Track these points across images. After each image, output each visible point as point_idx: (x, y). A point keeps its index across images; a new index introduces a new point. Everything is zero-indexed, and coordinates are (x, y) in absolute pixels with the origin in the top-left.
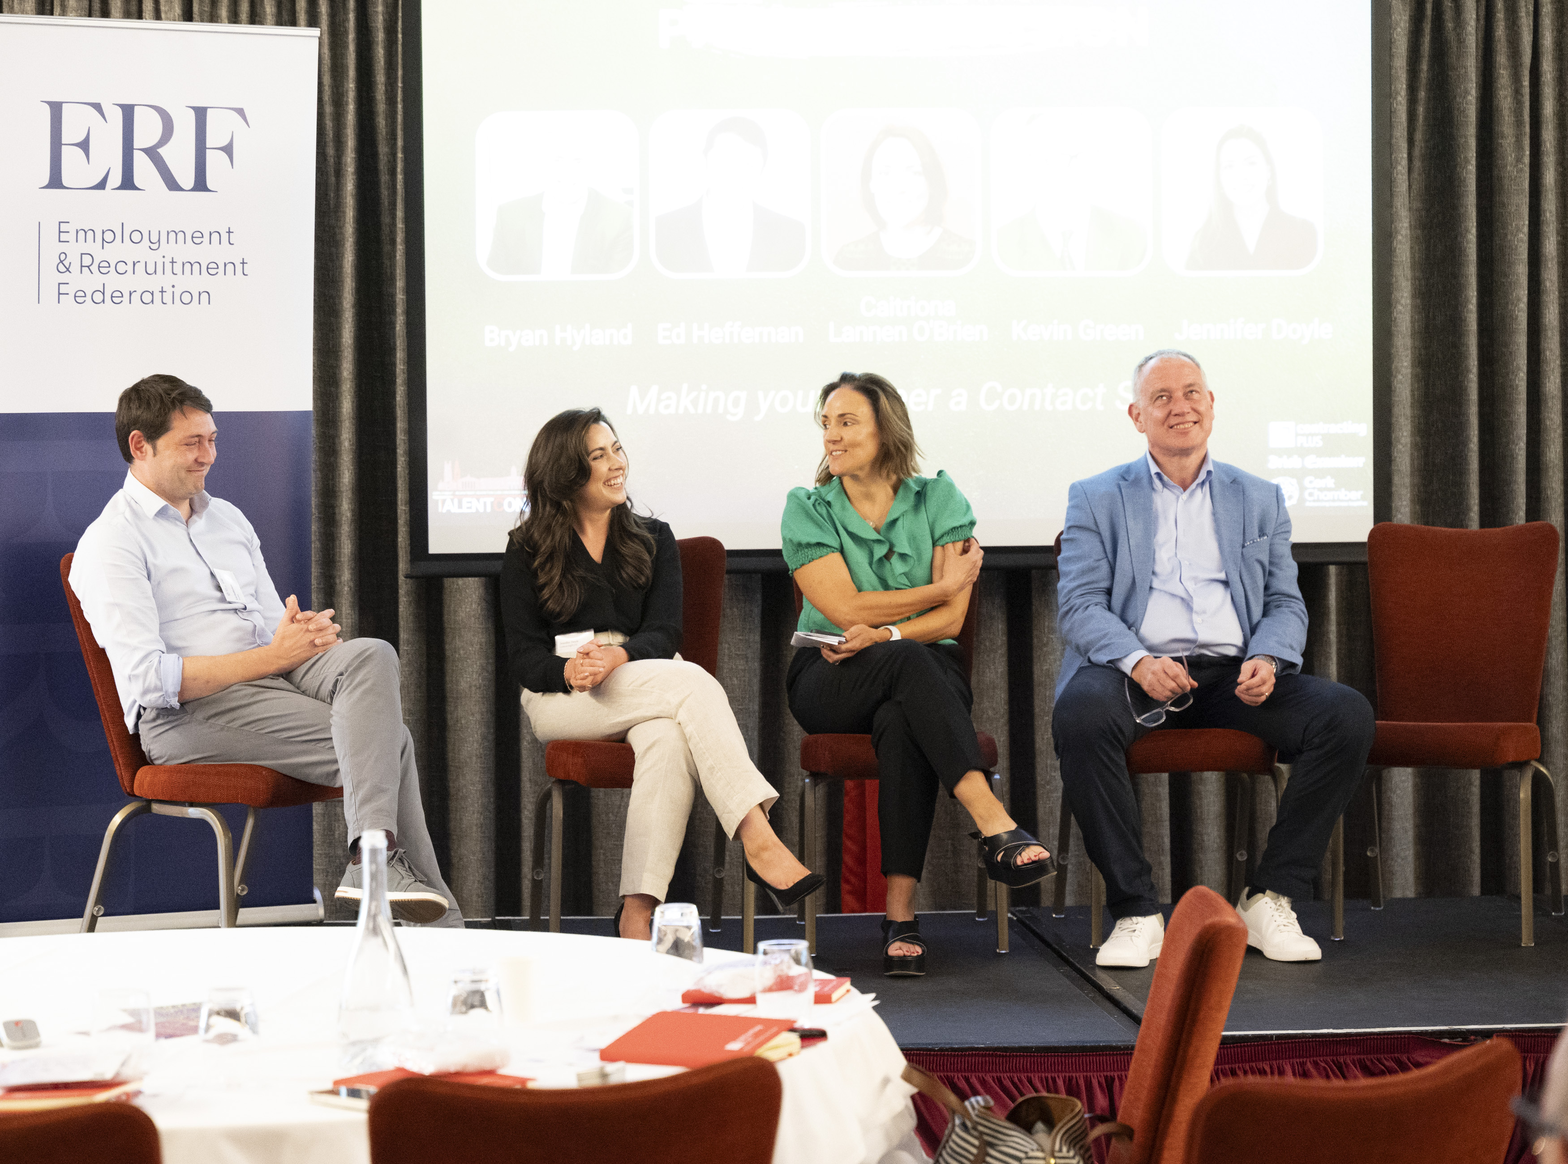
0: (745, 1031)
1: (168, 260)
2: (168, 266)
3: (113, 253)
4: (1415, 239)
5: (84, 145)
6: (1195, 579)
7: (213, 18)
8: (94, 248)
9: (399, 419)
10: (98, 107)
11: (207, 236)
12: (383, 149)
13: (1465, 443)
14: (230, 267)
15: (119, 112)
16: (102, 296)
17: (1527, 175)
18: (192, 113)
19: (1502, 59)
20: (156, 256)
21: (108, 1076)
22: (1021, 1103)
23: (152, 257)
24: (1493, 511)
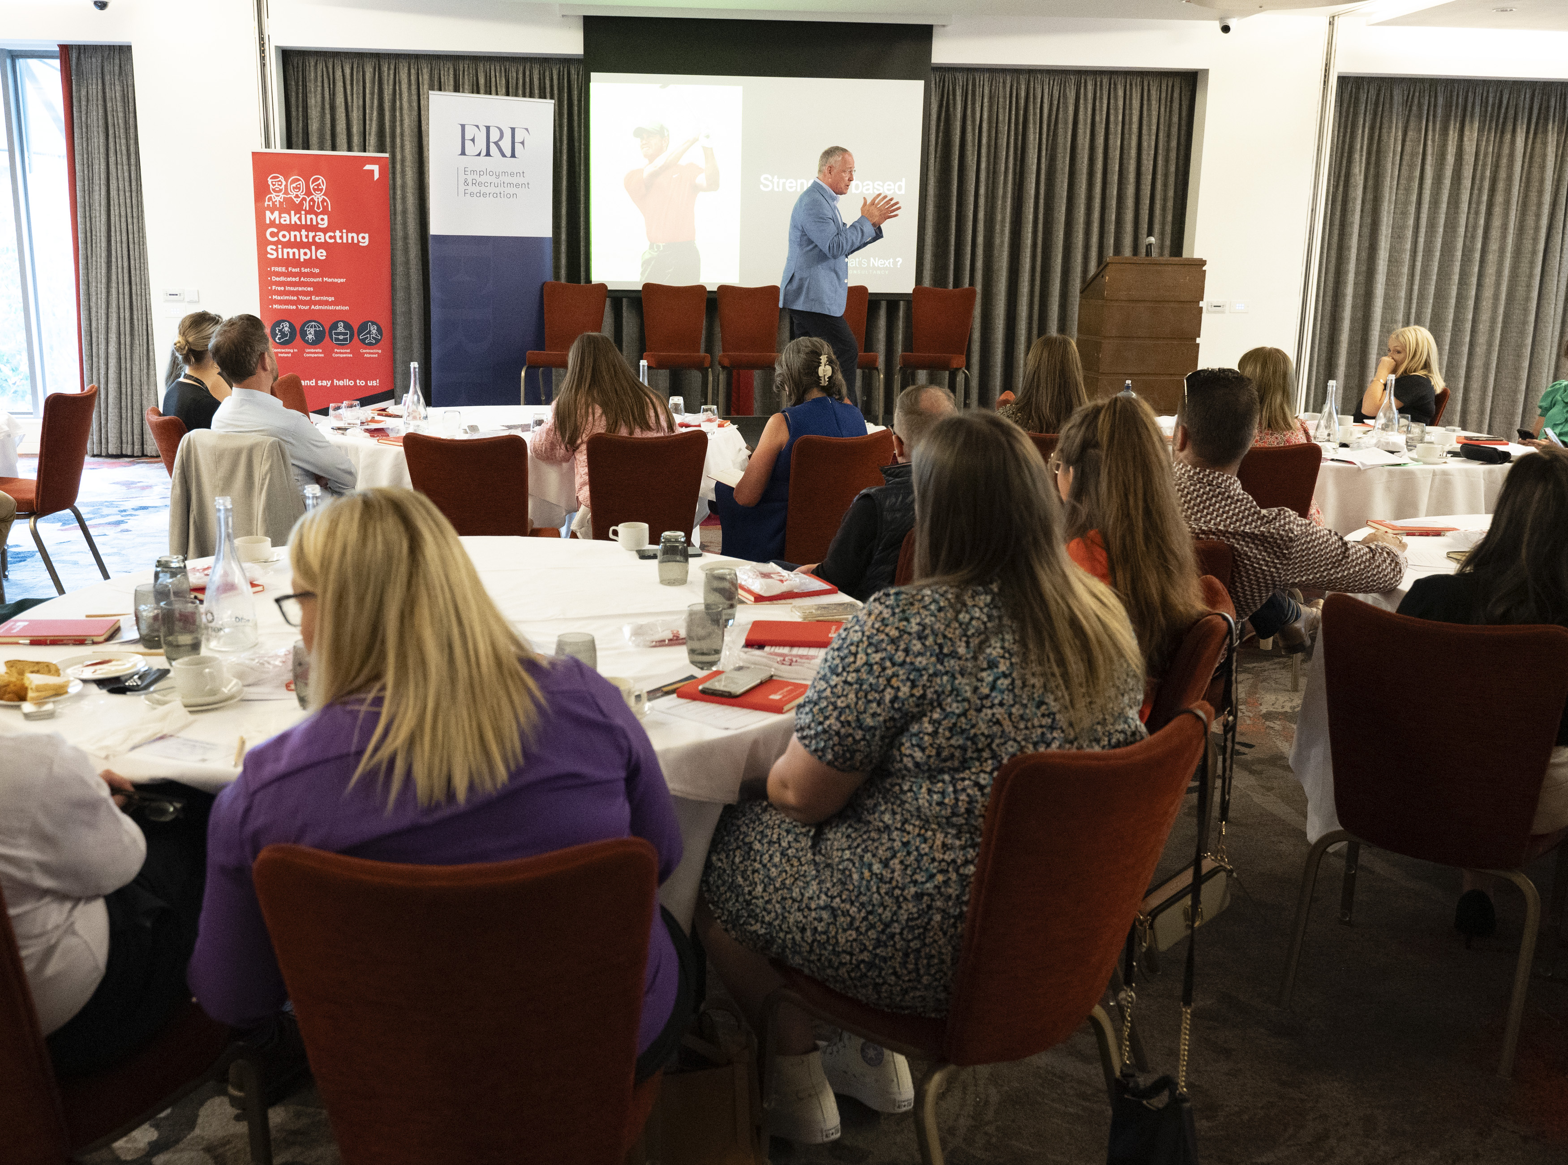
1: (502, 182)
2: (503, 184)
3: (483, 179)
5: (473, 140)
7: (516, 95)
8: (476, 177)
10: (477, 126)
11: (516, 174)
12: (576, 144)
14: (524, 185)
15: (485, 128)
16: (481, 194)
17: (976, 164)
18: (510, 129)
19: (969, 122)
20: (498, 181)
23: (496, 181)
24: (957, 282)
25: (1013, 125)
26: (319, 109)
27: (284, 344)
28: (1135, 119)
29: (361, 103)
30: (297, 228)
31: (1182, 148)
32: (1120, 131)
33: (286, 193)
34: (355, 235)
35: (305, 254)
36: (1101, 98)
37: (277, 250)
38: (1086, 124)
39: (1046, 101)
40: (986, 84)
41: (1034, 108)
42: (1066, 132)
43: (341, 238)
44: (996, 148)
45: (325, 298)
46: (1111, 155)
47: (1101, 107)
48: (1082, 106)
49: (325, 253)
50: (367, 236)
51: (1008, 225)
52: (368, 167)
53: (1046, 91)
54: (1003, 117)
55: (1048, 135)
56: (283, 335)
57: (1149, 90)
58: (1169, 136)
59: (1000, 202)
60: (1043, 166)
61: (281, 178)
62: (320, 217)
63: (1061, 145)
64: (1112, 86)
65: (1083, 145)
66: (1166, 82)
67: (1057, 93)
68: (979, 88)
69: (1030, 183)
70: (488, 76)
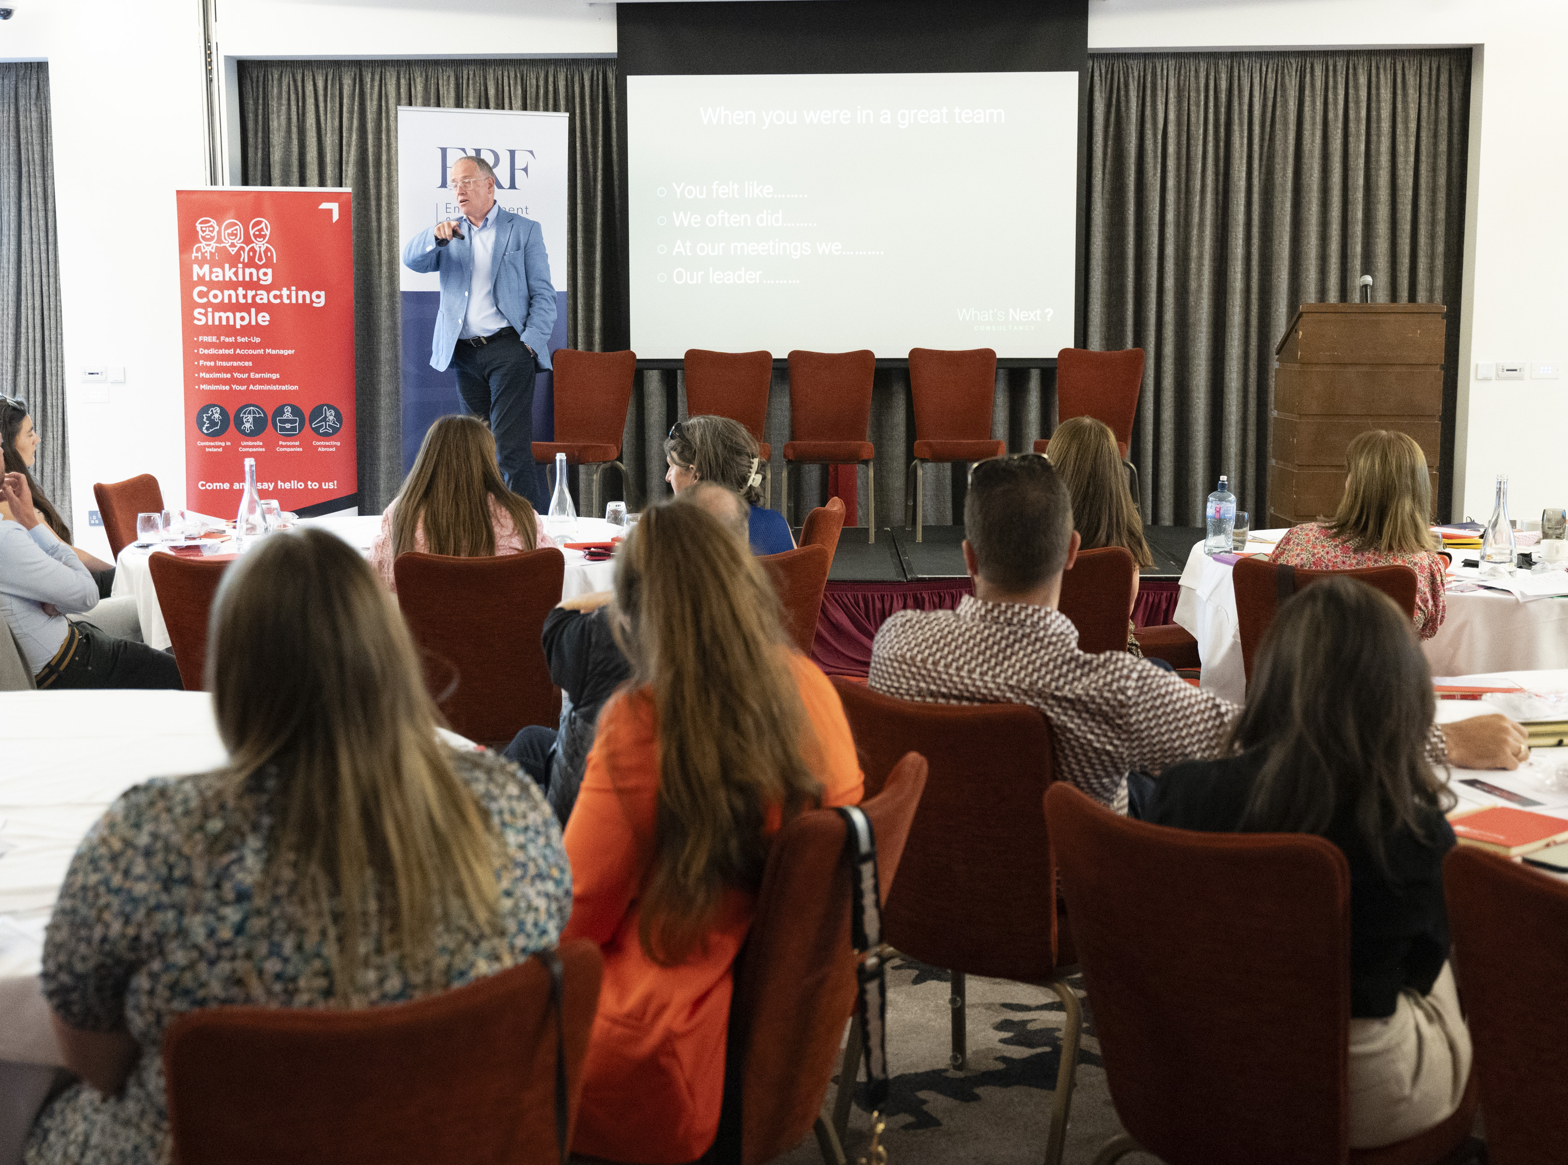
10: (463, 150)
13: (1126, 311)
15: (474, 151)
17: (1159, 182)
18: (508, 153)
19: (1148, 125)
25: (1211, 130)
26: (282, 134)
27: (214, 435)
28: (1385, 113)
29: (337, 123)
30: (233, 285)
31: (1455, 152)
32: (1363, 132)
33: (219, 241)
34: (307, 293)
35: (242, 319)
36: (1335, 88)
37: (206, 315)
38: (1314, 123)
39: (1256, 93)
40: (1171, 73)
41: (1240, 104)
42: (1286, 136)
43: (289, 297)
44: (1188, 158)
45: (267, 376)
46: (1352, 163)
47: (1336, 99)
48: (1308, 99)
49: (268, 318)
50: (322, 294)
51: (1208, 262)
52: (324, 206)
53: (1256, 81)
54: (1197, 118)
56: (213, 423)
57: (1404, 75)
58: (1436, 135)
59: (1195, 232)
60: (1256, 181)
61: (213, 222)
62: (262, 271)
63: (1280, 152)
64: (1351, 71)
65: (1311, 151)
66: (1428, 63)
67: (1273, 82)
68: (1162, 79)
69: (1237, 205)
70: (500, 82)
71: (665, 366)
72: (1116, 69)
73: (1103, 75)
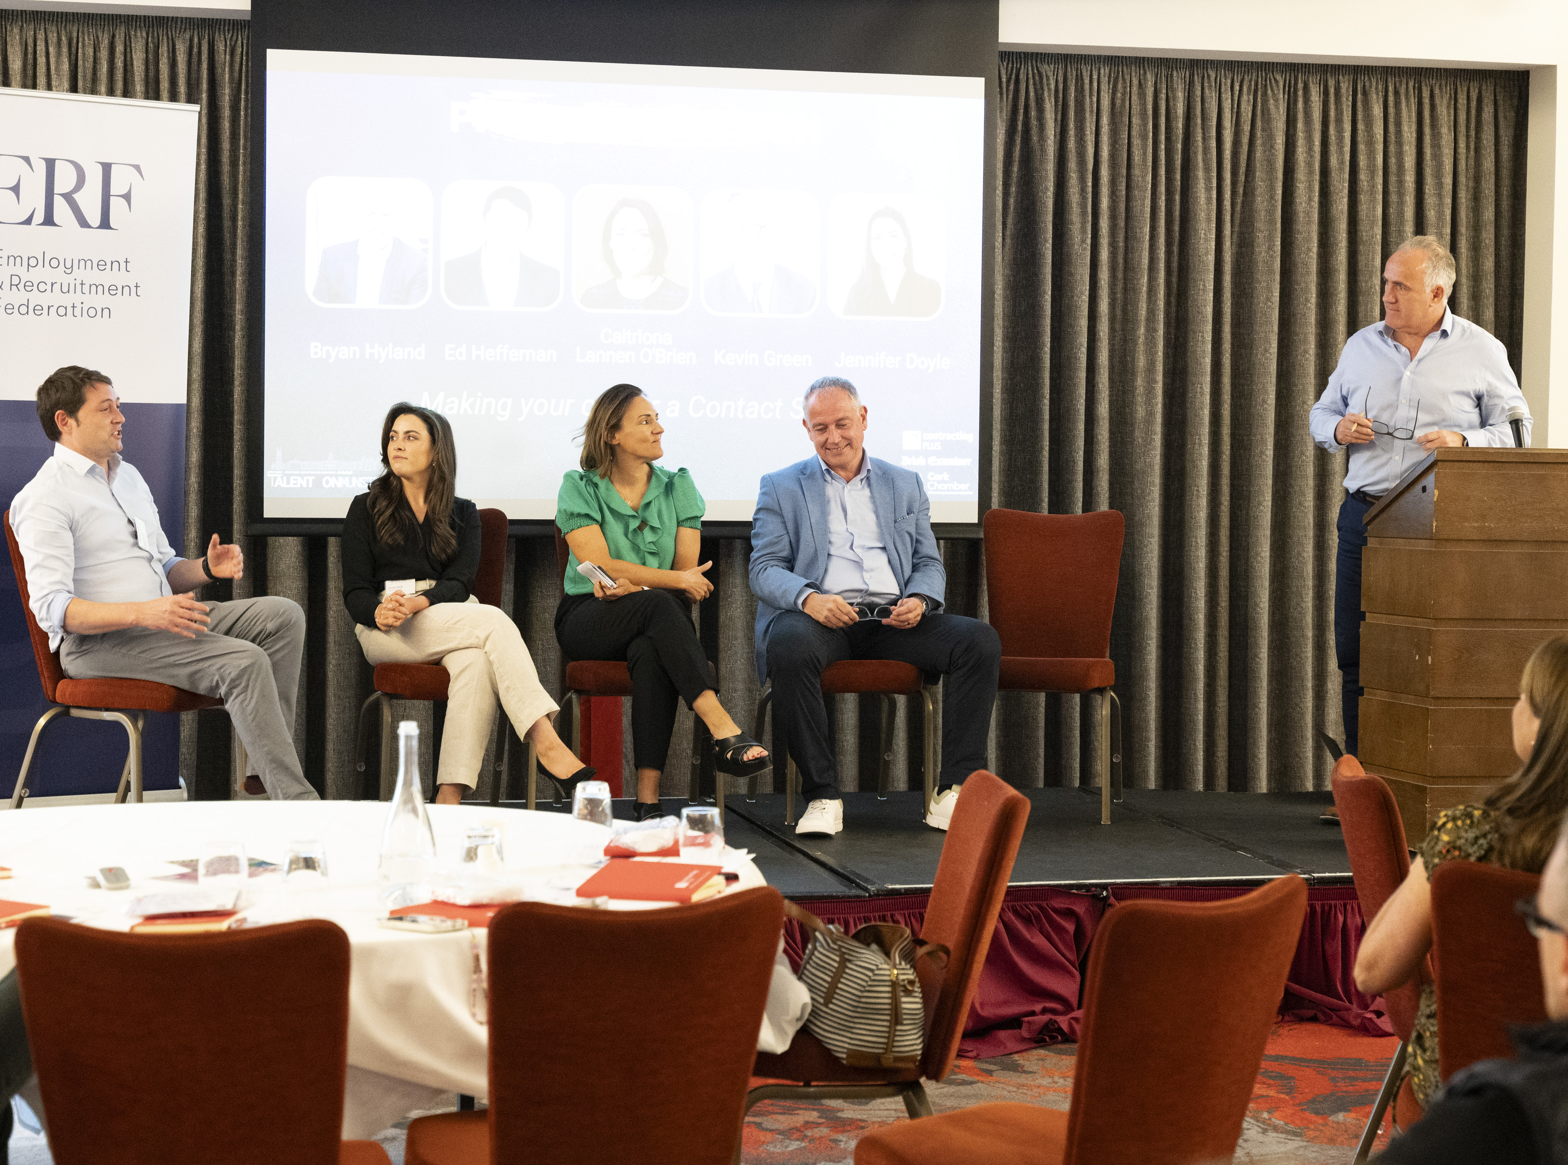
0: (687, 874)
1: (78, 282)
2: (79, 287)
3: (36, 275)
4: (1005, 298)
5: (17, 190)
6: (863, 547)
8: (21, 271)
9: (236, 413)
10: (27, 159)
11: (109, 264)
13: (1039, 451)
14: (126, 289)
15: (43, 163)
16: (26, 309)
17: (1089, 252)
18: (100, 167)
19: (1072, 164)
20: (70, 279)
21: (229, 906)
22: (862, 929)
23: (66, 280)
24: (1059, 501)
25: (1162, 171)
28: (1410, 162)
31: (1505, 222)
32: (1380, 187)
36: (1339, 121)
38: (1311, 172)
39: (1227, 123)
40: (1104, 87)
41: (1205, 139)
42: (1272, 188)
44: (1128, 218)
47: (1340, 139)
48: (1301, 135)
51: (1160, 377)
53: (1227, 103)
54: (1142, 156)
55: (1234, 193)
57: (1433, 106)
59: (1142, 330)
60: (1228, 257)
63: (1263, 213)
64: (1359, 96)
65: (1308, 214)
66: (1465, 89)
67: (1250, 108)
68: (1091, 96)
69: (1204, 290)
70: (30, 50)
71: (305, 528)
72: (1022, 76)
73: (1004, 85)
